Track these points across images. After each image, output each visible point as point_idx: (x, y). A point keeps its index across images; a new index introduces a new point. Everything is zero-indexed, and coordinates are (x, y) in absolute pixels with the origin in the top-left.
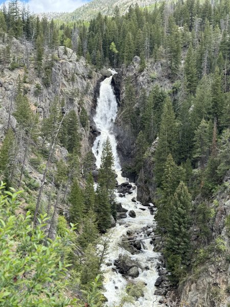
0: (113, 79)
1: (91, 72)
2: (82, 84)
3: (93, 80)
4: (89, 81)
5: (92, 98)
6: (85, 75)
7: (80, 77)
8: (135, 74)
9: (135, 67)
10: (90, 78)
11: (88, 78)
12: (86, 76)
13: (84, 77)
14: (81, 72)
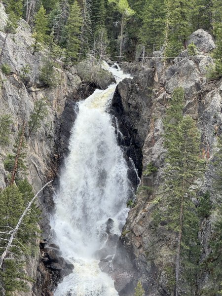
0: (117, 93)
1: (49, 70)
2: (19, 103)
3: (53, 94)
4: (41, 95)
5: (47, 149)
6: (32, 76)
7: (14, 82)
8: (198, 86)
9: (197, 62)
10: (45, 85)
11: (38, 86)
12: (32, 80)
13: (26, 82)
14: (19, 67)
